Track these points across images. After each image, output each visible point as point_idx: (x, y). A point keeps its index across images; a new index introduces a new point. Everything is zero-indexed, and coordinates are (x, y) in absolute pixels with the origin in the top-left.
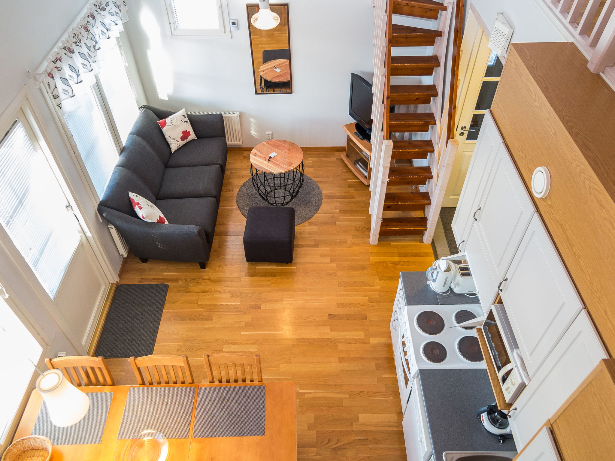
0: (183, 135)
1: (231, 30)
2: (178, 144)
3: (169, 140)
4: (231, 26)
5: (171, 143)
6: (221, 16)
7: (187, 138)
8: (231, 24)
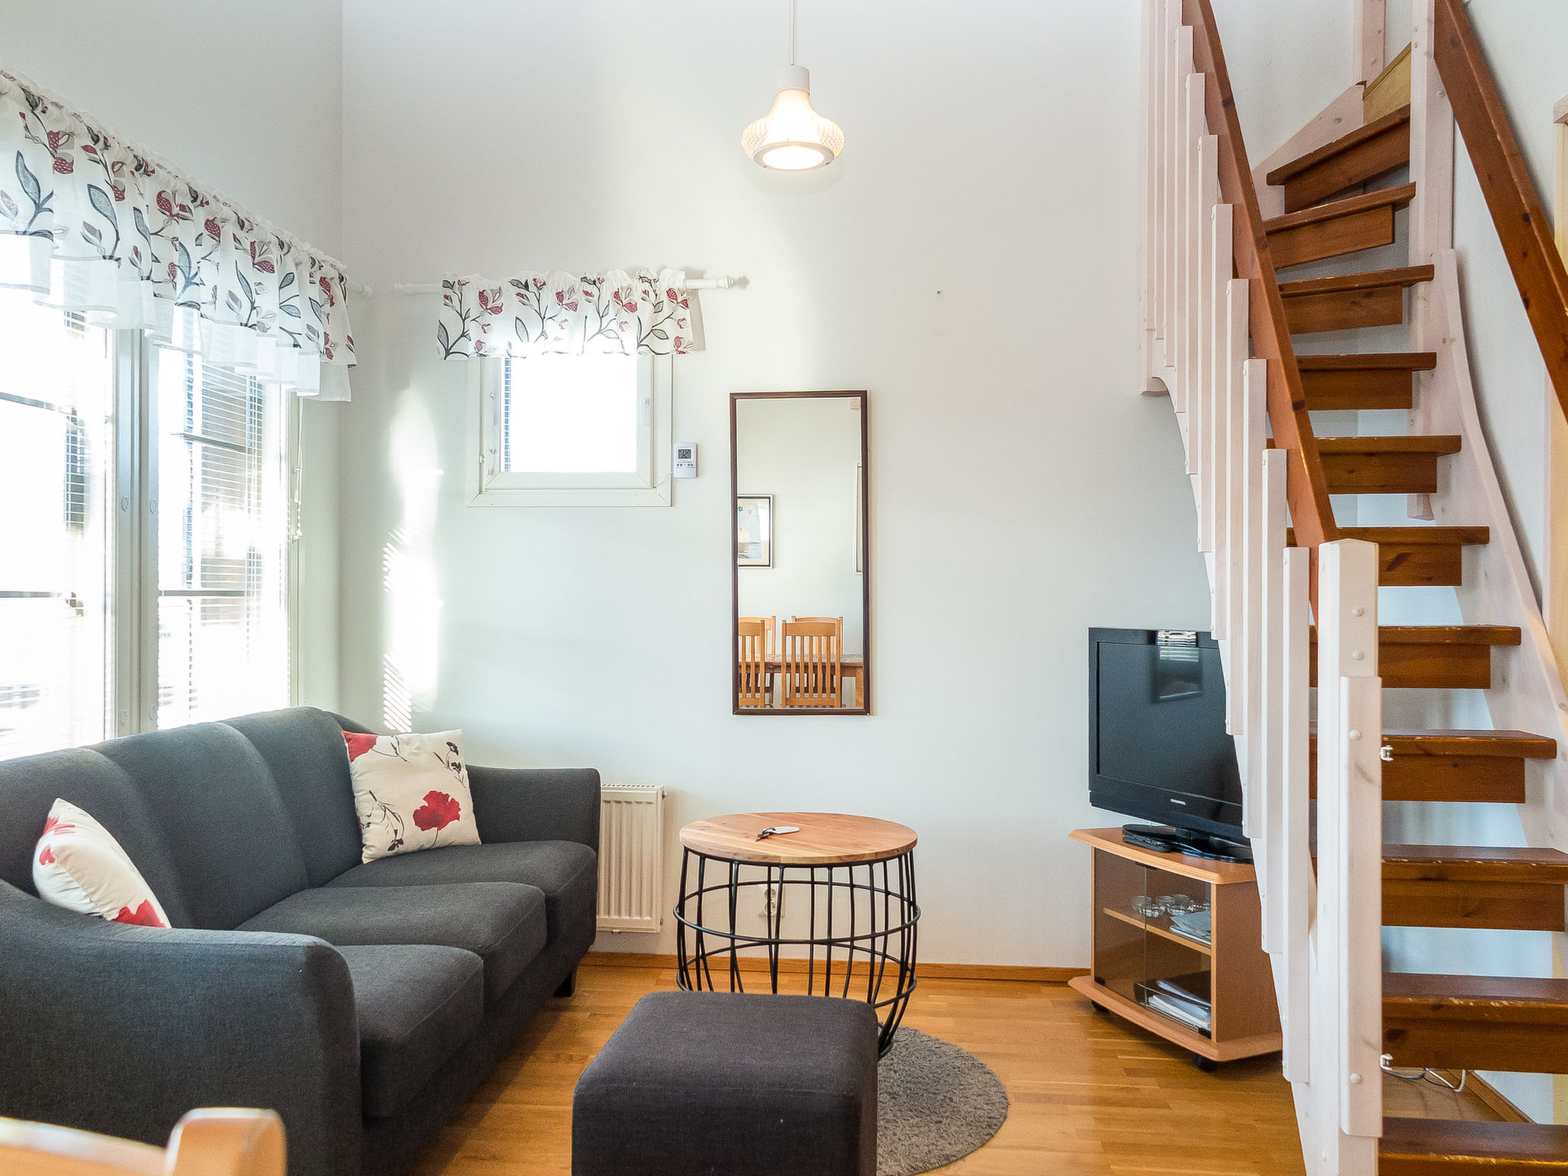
0: (427, 805)
1: (672, 474)
2: (396, 832)
3: (365, 807)
4: (677, 460)
5: (371, 820)
6: (649, 428)
7: (440, 824)
8: (676, 454)
